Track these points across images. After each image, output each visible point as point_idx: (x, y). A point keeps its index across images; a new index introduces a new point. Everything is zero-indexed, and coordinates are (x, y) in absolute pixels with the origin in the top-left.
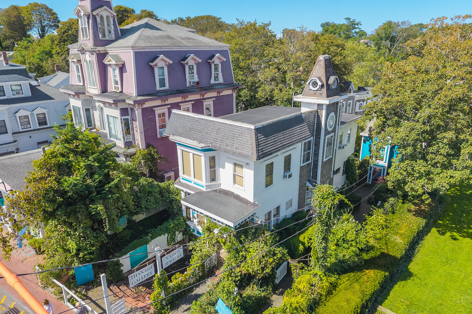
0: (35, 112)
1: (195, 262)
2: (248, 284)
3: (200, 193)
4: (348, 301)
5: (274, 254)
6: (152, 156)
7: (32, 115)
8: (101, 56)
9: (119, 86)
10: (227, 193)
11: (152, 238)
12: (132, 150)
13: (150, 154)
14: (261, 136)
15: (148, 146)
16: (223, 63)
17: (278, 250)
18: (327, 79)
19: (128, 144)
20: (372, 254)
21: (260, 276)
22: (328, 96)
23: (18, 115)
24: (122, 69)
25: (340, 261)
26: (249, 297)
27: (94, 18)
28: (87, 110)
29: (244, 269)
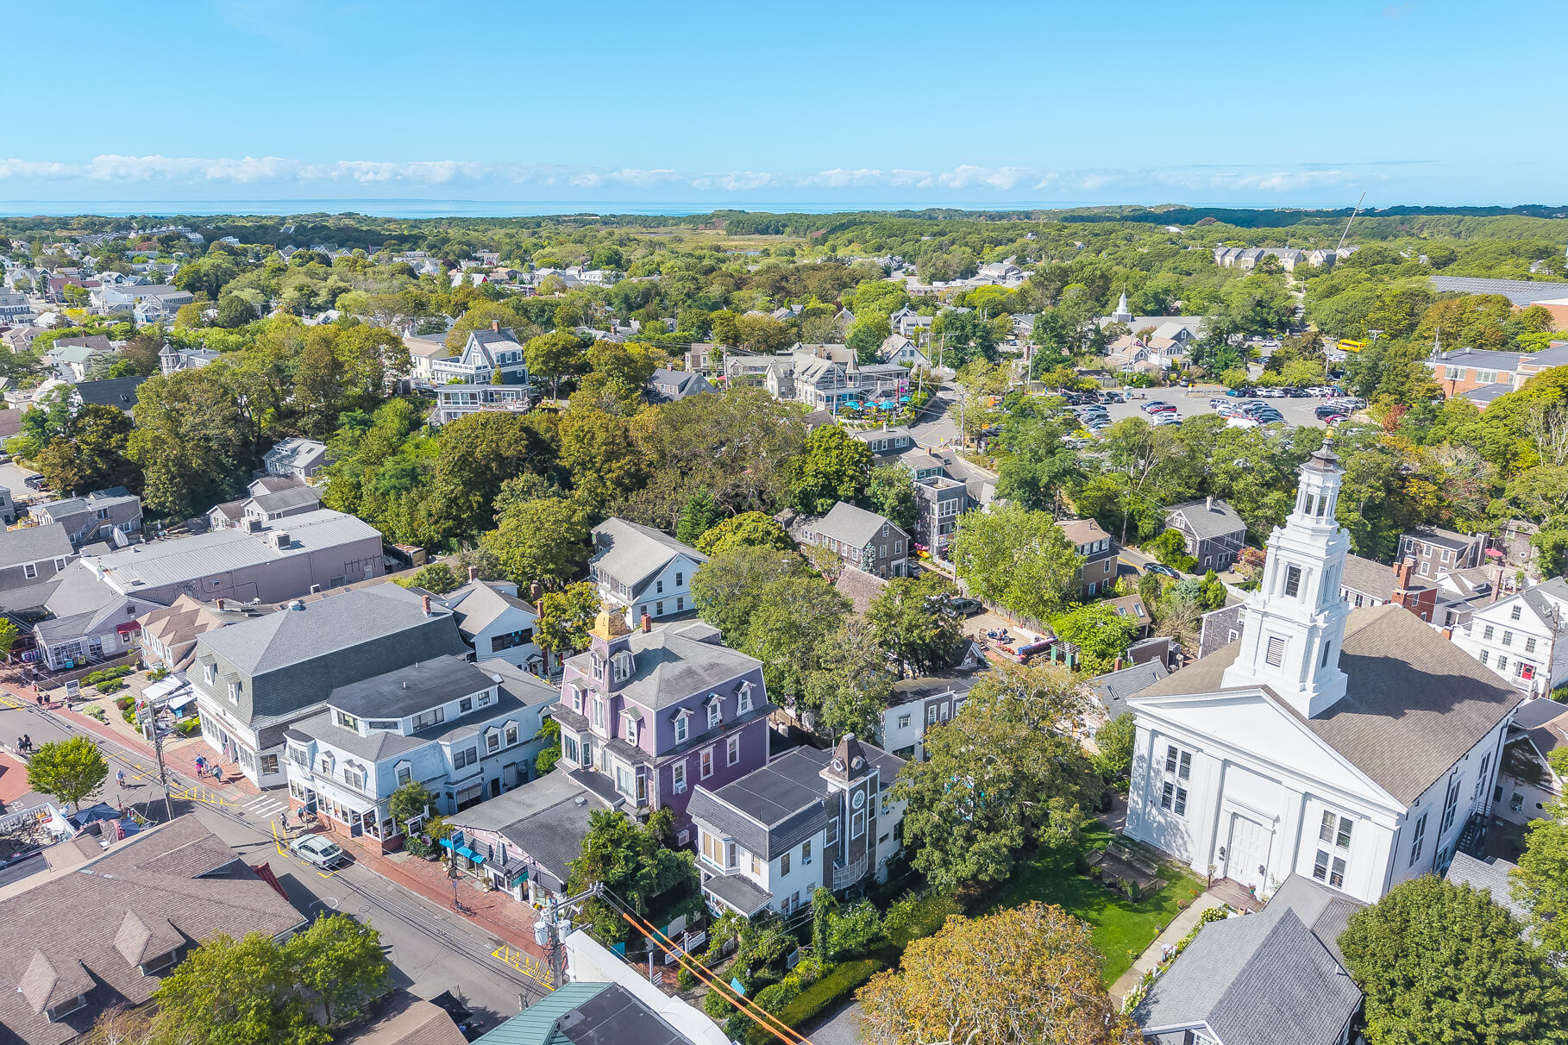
0: (505, 729)
1: (714, 946)
2: (760, 968)
3: (720, 878)
4: (837, 984)
5: (784, 942)
6: (667, 819)
7: (502, 732)
8: (617, 704)
9: (635, 738)
10: (745, 880)
11: (673, 918)
12: (645, 811)
13: (665, 816)
14: (775, 838)
15: (662, 807)
16: (752, 690)
17: (787, 937)
18: (850, 761)
19: (642, 804)
20: (881, 945)
21: (768, 961)
22: (850, 779)
23: (487, 736)
24: (640, 723)
25: (845, 950)
26: (759, 978)
27: (612, 663)
28: (586, 746)
29: (755, 954)
